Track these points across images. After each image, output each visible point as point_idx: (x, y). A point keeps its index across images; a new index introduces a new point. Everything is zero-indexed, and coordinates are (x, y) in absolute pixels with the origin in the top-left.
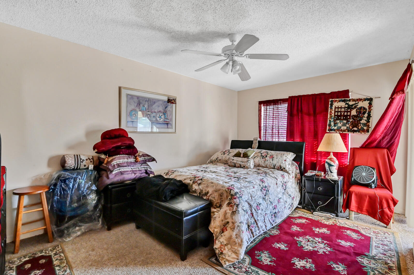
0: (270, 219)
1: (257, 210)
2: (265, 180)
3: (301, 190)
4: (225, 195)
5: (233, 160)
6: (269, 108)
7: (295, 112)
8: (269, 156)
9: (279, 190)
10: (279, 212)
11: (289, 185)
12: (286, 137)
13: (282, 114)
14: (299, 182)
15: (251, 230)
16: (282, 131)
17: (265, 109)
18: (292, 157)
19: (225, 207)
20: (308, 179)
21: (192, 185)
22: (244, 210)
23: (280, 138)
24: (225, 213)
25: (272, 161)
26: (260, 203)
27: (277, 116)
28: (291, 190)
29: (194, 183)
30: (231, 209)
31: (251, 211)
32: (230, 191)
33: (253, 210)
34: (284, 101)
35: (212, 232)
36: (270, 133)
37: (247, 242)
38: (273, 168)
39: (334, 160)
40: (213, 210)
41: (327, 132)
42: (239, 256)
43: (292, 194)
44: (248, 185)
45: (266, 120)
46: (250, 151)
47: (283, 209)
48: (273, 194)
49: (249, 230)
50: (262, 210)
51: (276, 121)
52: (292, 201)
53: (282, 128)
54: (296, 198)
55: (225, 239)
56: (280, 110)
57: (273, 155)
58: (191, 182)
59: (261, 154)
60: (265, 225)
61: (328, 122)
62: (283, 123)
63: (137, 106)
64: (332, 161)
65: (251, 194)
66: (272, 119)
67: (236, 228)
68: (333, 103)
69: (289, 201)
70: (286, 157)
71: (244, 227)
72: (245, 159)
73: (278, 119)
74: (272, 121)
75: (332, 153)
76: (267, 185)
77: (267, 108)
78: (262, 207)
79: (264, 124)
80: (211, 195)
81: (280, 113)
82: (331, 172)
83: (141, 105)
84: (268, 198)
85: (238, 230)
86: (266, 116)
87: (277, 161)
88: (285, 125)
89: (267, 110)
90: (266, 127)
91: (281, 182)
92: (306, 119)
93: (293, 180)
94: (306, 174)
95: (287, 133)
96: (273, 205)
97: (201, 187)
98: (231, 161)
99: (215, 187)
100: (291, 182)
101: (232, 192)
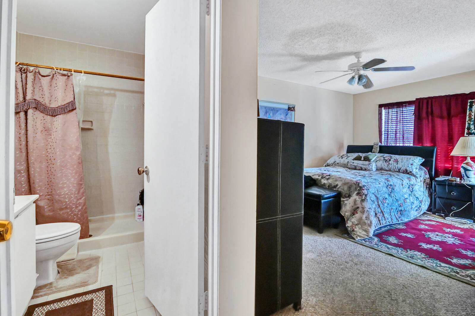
0: (396, 214)
1: (383, 203)
2: (390, 179)
3: (430, 195)
4: (354, 186)
5: (353, 163)
6: (391, 111)
7: (424, 115)
8: (393, 159)
9: (405, 190)
10: (405, 210)
11: (416, 188)
12: (412, 142)
13: (407, 117)
14: (430, 187)
15: (378, 218)
16: (407, 135)
17: (386, 112)
18: (420, 162)
19: (354, 196)
20: (439, 183)
21: (320, 180)
22: (372, 201)
23: (405, 143)
24: (355, 201)
25: (397, 164)
26: (386, 197)
27: (402, 120)
28: (419, 193)
29: (322, 178)
30: (360, 198)
31: (378, 202)
32: (359, 184)
33: (380, 202)
34: (410, 103)
35: (343, 215)
36: (393, 137)
37: (375, 226)
38: (397, 172)
39: (471, 165)
40: (342, 199)
41: (465, 136)
42: (369, 233)
43: (420, 197)
44: (374, 181)
45: (388, 124)
46: (371, 155)
47: (410, 209)
48: (398, 193)
49: (377, 217)
50: (388, 204)
51: (400, 125)
52: (420, 204)
53: (407, 132)
54: (425, 202)
55: (356, 220)
56: (405, 113)
57: (398, 159)
58: (320, 178)
59: (384, 158)
60: (391, 218)
61: (467, 125)
62: (409, 127)
63: (265, 115)
64: (469, 165)
65: (377, 189)
66: (395, 122)
67: (365, 212)
68: (473, 104)
69: (416, 203)
70: (413, 161)
71: (372, 214)
72: (367, 163)
73: (403, 123)
74: (396, 125)
75: (469, 158)
76: (392, 184)
77: (389, 111)
78: (388, 201)
79: (385, 128)
80: (340, 187)
81: (405, 117)
82: (468, 177)
83: (268, 114)
84: (394, 195)
85: (367, 214)
86: (388, 120)
87: (403, 164)
88: (411, 129)
89: (389, 113)
90: (388, 131)
91: (407, 184)
92: (438, 122)
93: (421, 184)
94: (436, 179)
95: (414, 137)
96: (399, 203)
97: (330, 181)
98: (351, 164)
99: (343, 181)
100: (419, 185)
101: (360, 185)
